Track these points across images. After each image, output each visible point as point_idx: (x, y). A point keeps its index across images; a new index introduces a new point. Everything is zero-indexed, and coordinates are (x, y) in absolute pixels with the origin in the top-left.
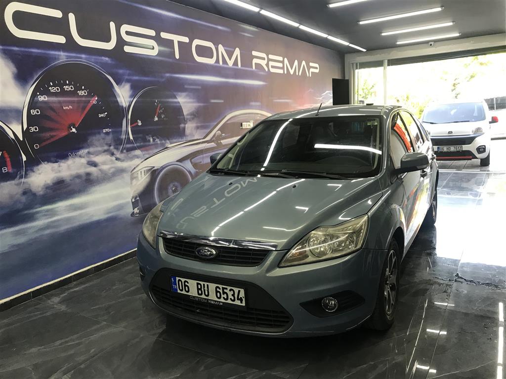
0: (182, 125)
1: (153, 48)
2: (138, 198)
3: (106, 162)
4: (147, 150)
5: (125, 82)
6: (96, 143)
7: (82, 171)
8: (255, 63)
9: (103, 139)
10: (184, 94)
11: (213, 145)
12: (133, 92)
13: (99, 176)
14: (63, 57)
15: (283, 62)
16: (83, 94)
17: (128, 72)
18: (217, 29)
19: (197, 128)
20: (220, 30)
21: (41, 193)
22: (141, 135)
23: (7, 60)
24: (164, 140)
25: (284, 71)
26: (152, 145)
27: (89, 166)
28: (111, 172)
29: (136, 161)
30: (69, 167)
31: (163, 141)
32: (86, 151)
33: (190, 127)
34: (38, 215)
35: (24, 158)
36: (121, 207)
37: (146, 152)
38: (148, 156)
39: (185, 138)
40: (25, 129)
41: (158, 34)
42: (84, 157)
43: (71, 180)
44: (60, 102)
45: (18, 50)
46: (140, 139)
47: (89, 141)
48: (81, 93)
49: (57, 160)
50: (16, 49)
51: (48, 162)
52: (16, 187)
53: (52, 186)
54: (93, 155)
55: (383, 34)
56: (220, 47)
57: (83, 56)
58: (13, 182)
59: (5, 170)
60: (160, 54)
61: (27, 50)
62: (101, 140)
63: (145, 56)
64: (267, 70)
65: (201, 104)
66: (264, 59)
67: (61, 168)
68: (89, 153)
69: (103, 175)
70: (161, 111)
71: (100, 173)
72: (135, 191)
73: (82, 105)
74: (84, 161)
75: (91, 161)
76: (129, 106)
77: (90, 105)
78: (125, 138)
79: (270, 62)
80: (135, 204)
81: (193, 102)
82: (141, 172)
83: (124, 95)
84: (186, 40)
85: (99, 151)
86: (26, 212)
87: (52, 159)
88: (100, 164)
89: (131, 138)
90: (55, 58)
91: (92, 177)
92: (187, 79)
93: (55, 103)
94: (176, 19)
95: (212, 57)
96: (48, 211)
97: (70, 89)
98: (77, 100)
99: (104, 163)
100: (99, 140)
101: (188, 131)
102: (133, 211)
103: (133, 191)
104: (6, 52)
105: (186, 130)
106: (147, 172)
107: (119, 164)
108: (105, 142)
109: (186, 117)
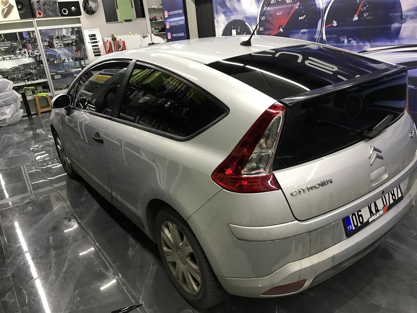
9: (301, 37)
16: (290, 2)
22: (334, 36)
44: (275, 10)
46: (333, 40)
70: (365, 8)
73: (288, 10)
76: (326, 7)
77: (293, 10)
78: (319, 38)
93: (272, 11)
98: (285, 7)
101: (404, 33)
105: (401, 31)
109: (403, 13)
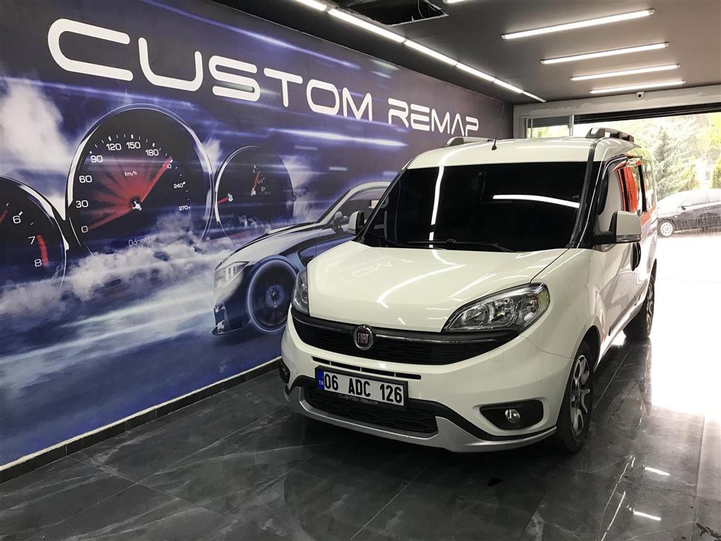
0: (289, 203)
1: (253, 91)
2: (224, 308)
3: (181, 254)
4: (239, 238)
5: (213, 139)
6: (168, 225)
7: (147, 267)
8: (392, 116)
9: (179, 220)
10: (293, 158)
11: (330, 231)
12: (223, 153)
13: (171, 274)
14: (127, 100)
15: (429, 115)
16: (154, 154)
17: (217, 124)
18: (341, 65)
19: (310, 206)
20: (346, 68)
21: (88, 298)
22: (232, 216)
23: (48, 103)
24: (264, 224)
25: (431, 128)
26: (248, 230)
27: (156, 259)
28: (186, 268)
29: (223, 254)
30: (128, 261)
31: (262, 225)
32: (154, 237)
33: (299, 205)
34: (81, 331)
35: (67, 246)
36: (199, 320)
37: (238, 241)
38: (240, 246)
39: (292, 220)
40: (69, 204)
41: (260, 70)
42: (150, 247)
43: (130, 280)
44: (120, 166)
45: (66, 90)
46: (230, 221)
47: (158, 223)
48: (150, 152)
49: (113, 249)
50: (62, 87)
51: (100, 253)
52: (52, 288)
53: (103, 288)
54: (163, 243)
55: (574, 79)
56: (345, 91)
57: (156, 99)
58: (49, 281)
59: (38, 263)
60: (263, 99)
61: (77, 89)
62: (176, 221)
63: (241, 102)
64: (407, 125)
65: (317, 173)
66: (403, 110)
67: (117, 261)
68: (157, 240)
69: (176, 273)
70: (261, 181)
71: (172, 269)
72: (220, 297)
73: (151, 169)
74: (150, 252)
75: (161, 253)
76: (217, 173)
77: (162, 171)
78: (210, 220)
79: (412, 115)
80: (219, 317)
81: (306, 170)
82: (230, 269)
83: (210, 157)
84: (298, 80)
85: (173, 238)
86: (65, 326)
87: (106, 248)
88: (172, 257)
89: (218, 219)
90: (117, 102)
91: (159, 276)
92: (297, 137)
93: (114, 166)
94: (287, 49)
95: (333, 105)
96: (96, 324)
97: (135, 146)
98: (145, 163)
99: (178, 256)
100: (173, 221)
101: (296, 212)
102: (215, 326)
103: (218, 296)
104: (49, 91)
105: (294, 209)
106: (238, 271)
107: (200, 258)
108: (181, 226)
109: (294, 190)
